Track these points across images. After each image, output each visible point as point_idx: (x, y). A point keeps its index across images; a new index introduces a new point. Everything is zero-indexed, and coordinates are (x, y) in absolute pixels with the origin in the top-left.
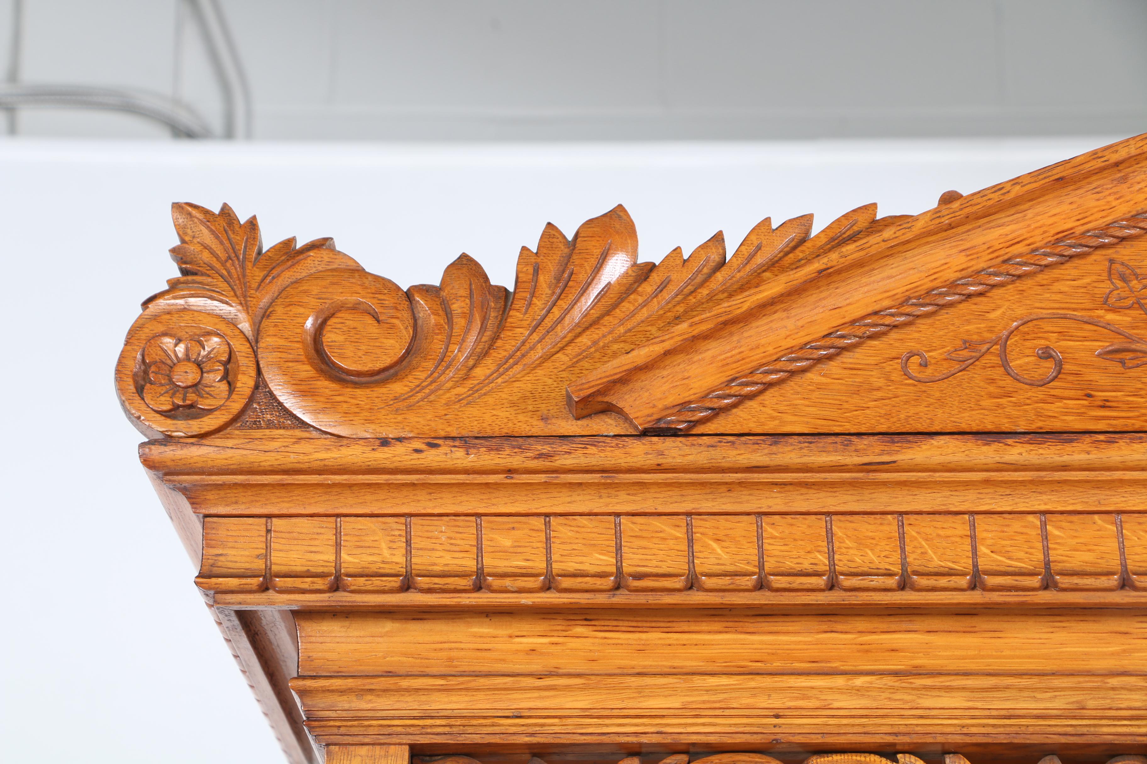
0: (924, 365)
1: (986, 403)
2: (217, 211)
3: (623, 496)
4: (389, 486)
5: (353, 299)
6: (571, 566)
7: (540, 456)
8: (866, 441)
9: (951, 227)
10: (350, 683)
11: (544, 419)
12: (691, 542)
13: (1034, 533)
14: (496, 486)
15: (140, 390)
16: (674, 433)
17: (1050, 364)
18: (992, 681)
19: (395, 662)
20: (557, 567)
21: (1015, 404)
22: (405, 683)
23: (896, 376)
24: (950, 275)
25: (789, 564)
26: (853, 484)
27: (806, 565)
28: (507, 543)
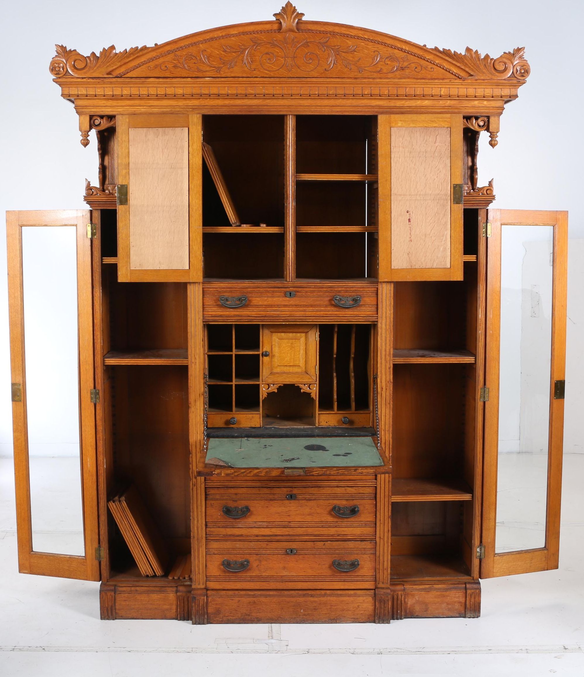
0: (151, 68)
1: (158, 73)
2: (61, 45)
3: (113, 85)
4: (84, 84)
5: (78, 58)
6: (107, 94)
7: (102, 80)
8: (143, 78)
9: (154, 50)
10: (81, 107)
11: (103, 75)
12: (122, 90)
13: (164, 89)
14: (97, 84)
15: (52, 71)
16: (119, 77)
17: (166, 68)
18: (161, 107)
19: (86, 105)
20: (105, 94)
21: (162, 73)
22: (88, 107)
23: (147, 69)
24: (154, 56)
25: (134, 94)
26: (141, 84)
27: (136, 94)
28: (99, 91)
